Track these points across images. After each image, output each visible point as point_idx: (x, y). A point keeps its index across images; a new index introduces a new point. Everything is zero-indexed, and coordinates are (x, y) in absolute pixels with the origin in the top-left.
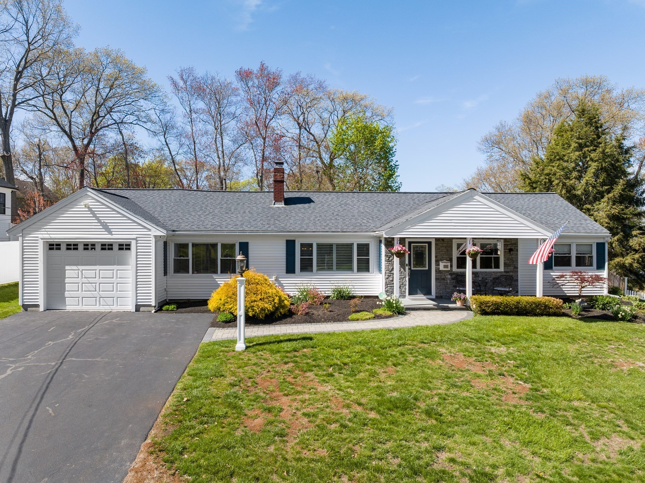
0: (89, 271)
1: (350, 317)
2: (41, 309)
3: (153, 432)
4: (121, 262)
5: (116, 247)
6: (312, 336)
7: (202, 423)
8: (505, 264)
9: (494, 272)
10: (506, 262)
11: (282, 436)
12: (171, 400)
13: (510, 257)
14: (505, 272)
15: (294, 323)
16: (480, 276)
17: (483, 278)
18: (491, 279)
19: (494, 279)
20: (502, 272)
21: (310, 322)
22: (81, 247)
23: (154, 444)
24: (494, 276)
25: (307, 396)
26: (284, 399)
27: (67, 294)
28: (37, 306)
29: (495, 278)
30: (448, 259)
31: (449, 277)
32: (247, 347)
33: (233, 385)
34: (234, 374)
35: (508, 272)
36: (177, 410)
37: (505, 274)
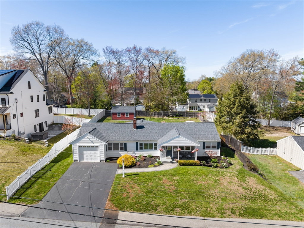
0: (89, 152)
1: (149, 166)
2: (78, 161)
3: (109, 197)
4: (96, 150)
5: (95, 147)
6: (139, 173)
7: (116, 195)
9: (188, 151)
11: (129, 198)
12: (111, 190)
15: (136, 168)
21: (140, 168)
22: (87, 147)
23: (109, 199)
25: (134, 190)
26: (130, 190)
27: (84, 158)
28: (77, 161)
32: (125, 176)
33: (122, 187)
34: (122, 184)
36: (112, 192)
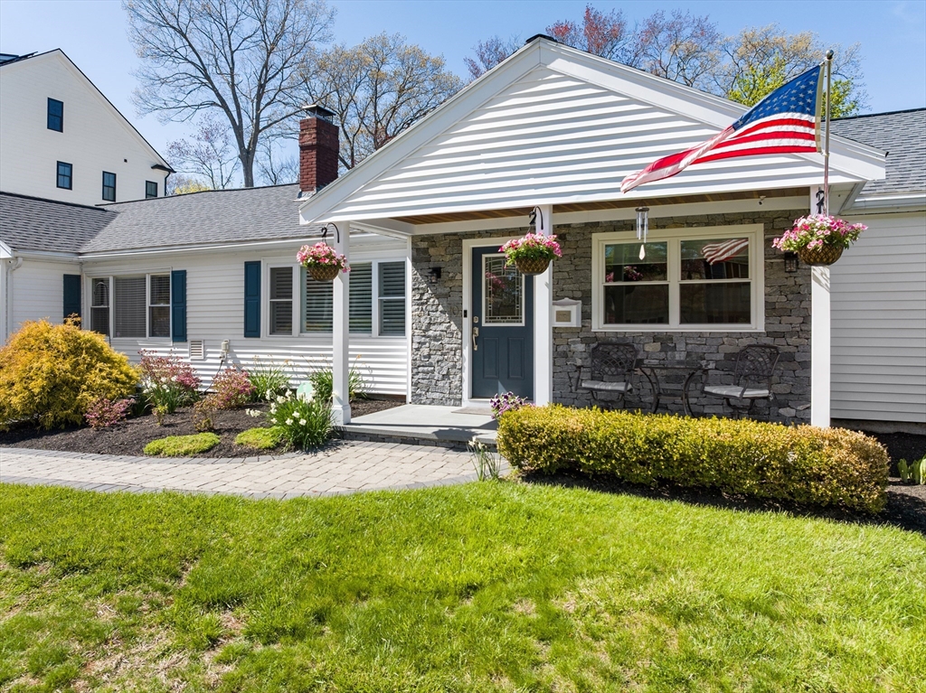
8: (771, 309)
9: (729, 335)
10: (773, 299)
13: (791, 282)
14: (768, 334)
16: (681, 346)
17: (689, 354)
18: (720, 357)
19: (728, 356)
20: (759, 334)
24: (730, 350)
29: (732, 354)
30: (579, 294)
31: (581, 347)
35: (783, 335)
37: (769, 341)
